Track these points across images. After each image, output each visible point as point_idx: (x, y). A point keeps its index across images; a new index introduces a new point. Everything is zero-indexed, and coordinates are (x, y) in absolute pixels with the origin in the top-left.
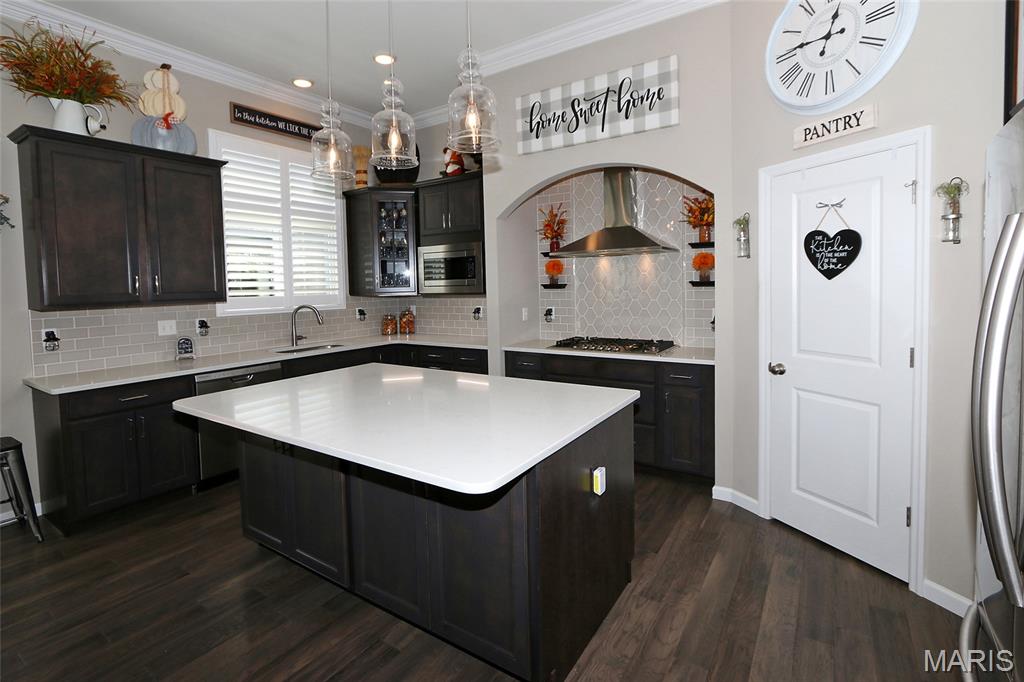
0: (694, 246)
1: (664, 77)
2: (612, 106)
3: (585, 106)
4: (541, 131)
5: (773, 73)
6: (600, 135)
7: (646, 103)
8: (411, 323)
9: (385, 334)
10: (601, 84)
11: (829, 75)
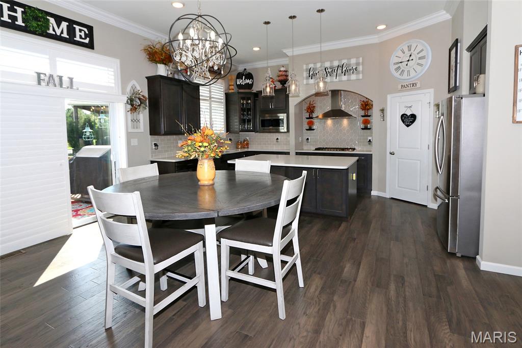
0: (362, 116)
1: (358, 64)
2: (340, 71)
3: (330, 70)
4: (313, 77)
5: (393, 68)
6: (335, 80)
7: (352, 71)
8: (247, 144)
9: (237, 148)
10: (336, 63)
11: (408, 71)
